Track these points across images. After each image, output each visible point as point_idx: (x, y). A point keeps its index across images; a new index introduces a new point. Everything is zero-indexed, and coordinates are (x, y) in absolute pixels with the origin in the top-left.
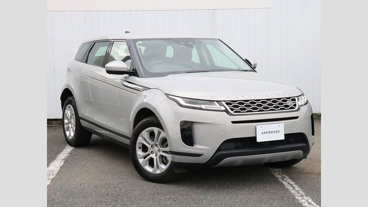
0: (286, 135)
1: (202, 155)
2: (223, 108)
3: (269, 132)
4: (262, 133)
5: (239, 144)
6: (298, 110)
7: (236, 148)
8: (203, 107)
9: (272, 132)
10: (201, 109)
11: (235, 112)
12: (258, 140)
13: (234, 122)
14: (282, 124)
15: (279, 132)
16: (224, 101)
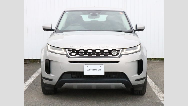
0: (105, 72)
1: (53, 80)
2: (65, 53)
3: (93, 70)
4: (88, 70)
5: (74, 75)
6: (120, 57)
7: (72, 78)
8: (56, 51)
9: (95, 70)
10: (54, 53)
11: (72, 56)
12: (85, 74)
13: (70, 62)
14: (103, 65)
15: (100, 70)
16: (67, 49)
